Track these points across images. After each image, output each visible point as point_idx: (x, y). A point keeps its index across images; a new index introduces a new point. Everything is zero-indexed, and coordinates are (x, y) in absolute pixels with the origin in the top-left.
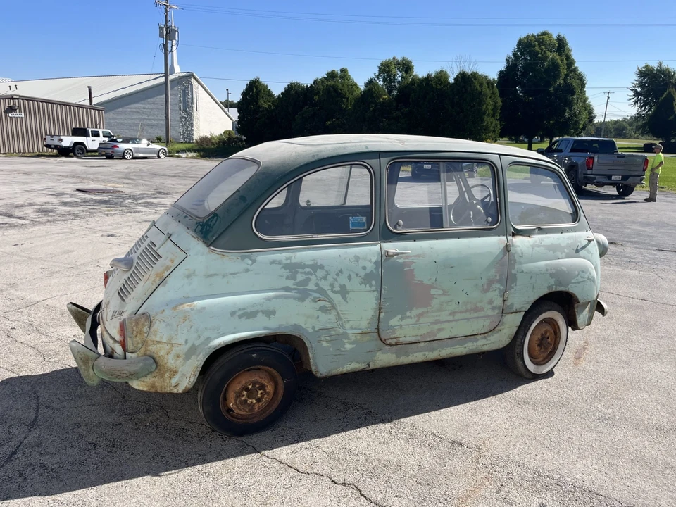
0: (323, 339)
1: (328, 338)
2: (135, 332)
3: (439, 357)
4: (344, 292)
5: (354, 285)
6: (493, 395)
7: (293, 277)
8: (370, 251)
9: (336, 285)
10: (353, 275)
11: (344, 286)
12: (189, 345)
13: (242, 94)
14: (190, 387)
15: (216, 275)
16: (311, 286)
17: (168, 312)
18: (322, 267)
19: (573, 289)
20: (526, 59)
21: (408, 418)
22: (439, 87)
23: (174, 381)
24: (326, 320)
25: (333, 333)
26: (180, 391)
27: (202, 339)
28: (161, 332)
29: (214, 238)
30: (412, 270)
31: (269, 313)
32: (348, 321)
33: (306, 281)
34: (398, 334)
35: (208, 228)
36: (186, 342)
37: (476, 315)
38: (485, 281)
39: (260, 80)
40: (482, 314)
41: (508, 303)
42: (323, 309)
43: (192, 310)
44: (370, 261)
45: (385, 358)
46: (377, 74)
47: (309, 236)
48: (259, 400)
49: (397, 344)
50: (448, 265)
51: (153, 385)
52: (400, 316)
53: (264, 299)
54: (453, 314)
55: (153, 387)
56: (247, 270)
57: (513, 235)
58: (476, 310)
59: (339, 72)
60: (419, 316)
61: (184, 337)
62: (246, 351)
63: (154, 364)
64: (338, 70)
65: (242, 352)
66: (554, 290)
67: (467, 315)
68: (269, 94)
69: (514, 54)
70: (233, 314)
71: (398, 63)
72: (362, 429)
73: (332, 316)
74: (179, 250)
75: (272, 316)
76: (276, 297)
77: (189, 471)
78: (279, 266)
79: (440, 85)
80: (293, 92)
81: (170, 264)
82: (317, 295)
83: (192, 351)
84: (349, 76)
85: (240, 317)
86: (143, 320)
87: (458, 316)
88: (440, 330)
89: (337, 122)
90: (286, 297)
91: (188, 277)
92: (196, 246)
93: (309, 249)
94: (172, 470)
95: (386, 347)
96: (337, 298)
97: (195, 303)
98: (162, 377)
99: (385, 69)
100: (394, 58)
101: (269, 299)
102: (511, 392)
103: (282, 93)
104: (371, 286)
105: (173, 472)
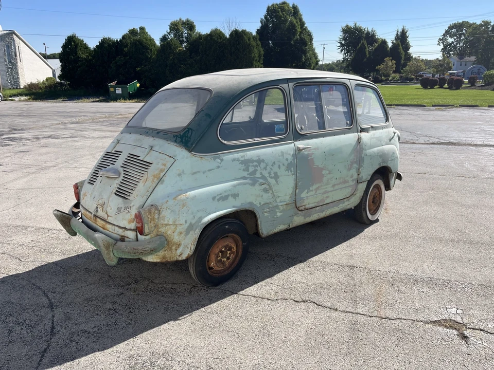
0: (265, 211)
1: (268, 210)
2: (149, 219)
3: (326, 216)
4: (276, 177)
5: (282, 172)
6: (354, 236)
7: (247, 170)
8: (288, 148)
9: (272, 173)
10: (281, 165)
11: (277, 173)
12: (188, 224)
13: (62, 47)
14: (191, 254)
15: (199, 172)
16: (258, 175)
17: (171, 202)
18: (263, 161)
19: (390, 165)
20: (273, 21)
21: (315, 257)
22: (220, 41)
23: (179, 252)
24: (267, 197)
25: (271, 206)
26: (184, 258)
27: (196, 218)
28: (167, 217)
29: (194, 145)
30: (312, 159)
31: (235, 196)
32: (279, 197)
33: (254, 172)
34: (306, 202)
35: (187, 139)
36: (186, 222)
37: (344, 186)
38: (349, 163)
39: (77, 36)
40: (347, 185)
41: (360, 176)
42: (265, 191)
43: (187, 198)
44: (290, 154)
45: (299, 220)
46: (169, 31)
47: (253, 139)
48: (228, 258)
49: (305, 209)
50: (331, 154)
51: (164, 257)
52: (307, 190)
53: (232, 186)
54: (334, 186)
55: (164, 258)
56: (219, 167)
57: (361, 132)
58: (345, 182)
59: (139, 30)
60: (317, 189)
61: (184, 219)
62: (222, 224)
63: (165, 242)
64: (137, 28)
65: (220, 225)
66: (381, 166)
67: (340, 186)
68: (86, 47)
69: (266, 17)
70: (214, 198)
71: (183, 23)
72: (292, 268)
73: (270, 194)
74: (168, 157)
75: (237, 198)
76: (239, 184)
77: (196, 314)
78: (238, 162)
79: (220, 39)
80: (105, 44)
81: (163, 167)
82: (261, 181)
83: (191, 227)
84: (147, 33)
85: (218, 200)
86: (153, 210)
87: (336, 187)
88: (327, 197)
89: (145, 68)
90: (245, 184)
91: (179, 175)
92: (181, 153)
93: (254, 149)
94: (185, 315)
95: (299, 212)
96: (272, 181)
97: (188, 193)
98: (170, 249)
99: (174, 27)
100: (180, 19)
101: (234, 186)
102: (362, 233)
103: (97, 46)
104: (291, 172)
105: (187, 315)
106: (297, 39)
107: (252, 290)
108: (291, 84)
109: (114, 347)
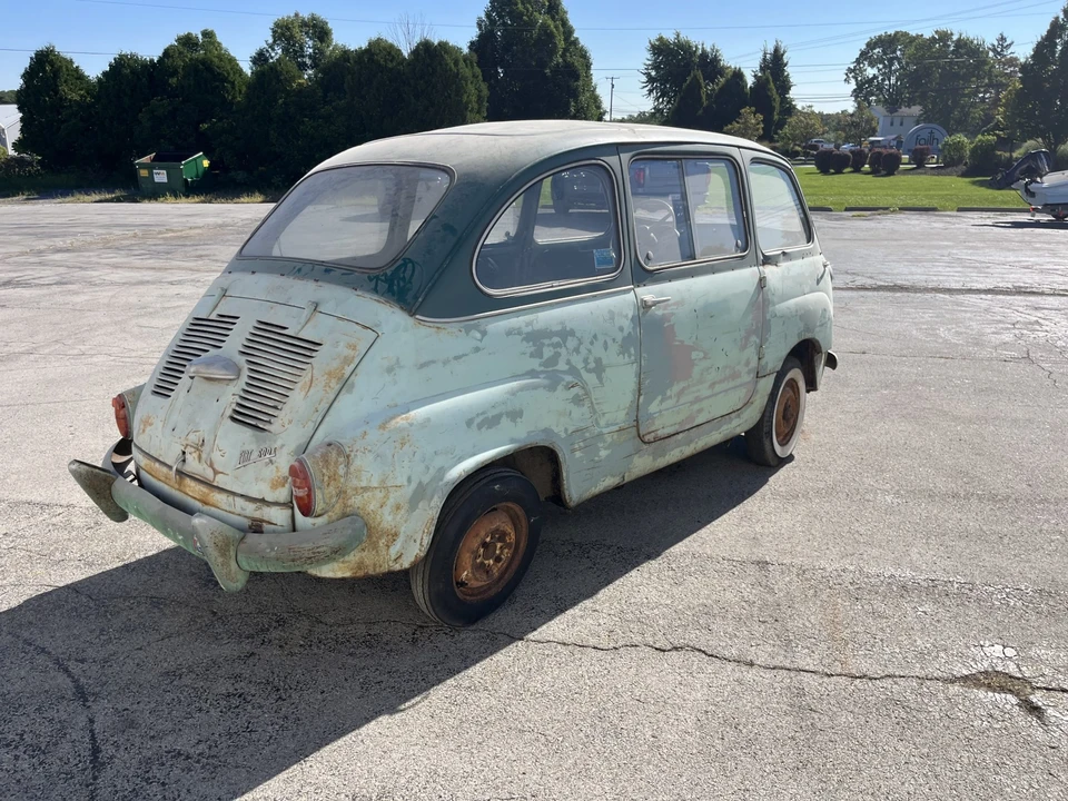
0: (577, 446)
1: (581, 444)
2: (326, 478)
3: (695, 452)
4: (599, 369)
5: (611, 356)
6: (751, 493)
7: (538, 354)
8: (622, 301)
9: (591, 360)
10: (610, 342)
11: (600, 359)
12: (414, 485)
13: (24, 76)
14: (422, 555)
15: (433, 362)
16: (562, 366)
17: (374, 435)
18: (572, 333)
19: (819, 337)
20: (504, 24)
21: (677, 546)
22: (390, 65)
23: (394, 551)
24: (580, 415)
25: (587, 435)
26: (406, 565)
27: (432, 471)
28: (367, 471)
29: (420, 300)
30: (673, 326)
31: (515, 415)
32: (604, 414)
33: (554, 360)
34: (658, 424)
35: (402, 284)
36: (409, 480)
37: (731, 384)
38: (743, 333)
39: (57, 49)
40: (738, 381)
41: (763, 362)
42: (577, 401)
43: (411, 425)
44: (626, 316)
45: (643, 464)
46: (271, 41)
47: (549, 284)
48: (498, 559)
49: (657, 439)
50: (709, 313)
51: (360, 565)
52: (660, 398)
53: (508, 392)
54: (712, 385)
55: (360, 569)
56: (477, 350)
57: (764, 264)
58: (735, 375)
59: (200, 37)
60: (680, 393)
61: (405, 474)
62: (485, 481)
63: (361, 530)
64: (197, 32)
65: (481, 484)
66: (803, 338)
67: (724, 386)
68: (78, 76)
69: (488, 15)
70: (469, 423)
71: (304, 24)
72: (634, 573)
73: (585, 409)
74: (359, 328)
75: (519, 420)
76: (522, 389)
77: (439, 693)
78: (520, 338)
79: (391, 61)
80: (125, 72)
81: (350, 352)
82: (569, 378)
83: (420, 494)
84: (219, 44)
85: (480, 427)
86: (334, 454)
87: (718, 388)
88: (700, 411)
89: (220, 124)
90: (535, 387)
91: (390, 370)
92: (390, 317)
93: (552, 306)
94: (413, 697)
95: (645, 447)
96: (591, 379)
97: (412, 413)
98: (375, 546)
99: (283, 32)
100: (296, 15)
101: (513, 393)
102: (766, 487)
103: (105, 74)
104: (629, 357)
105: (417, 699)
106: (558, 64)
107: (555, 628)
108: (625, 157)
109: (257, 789)
